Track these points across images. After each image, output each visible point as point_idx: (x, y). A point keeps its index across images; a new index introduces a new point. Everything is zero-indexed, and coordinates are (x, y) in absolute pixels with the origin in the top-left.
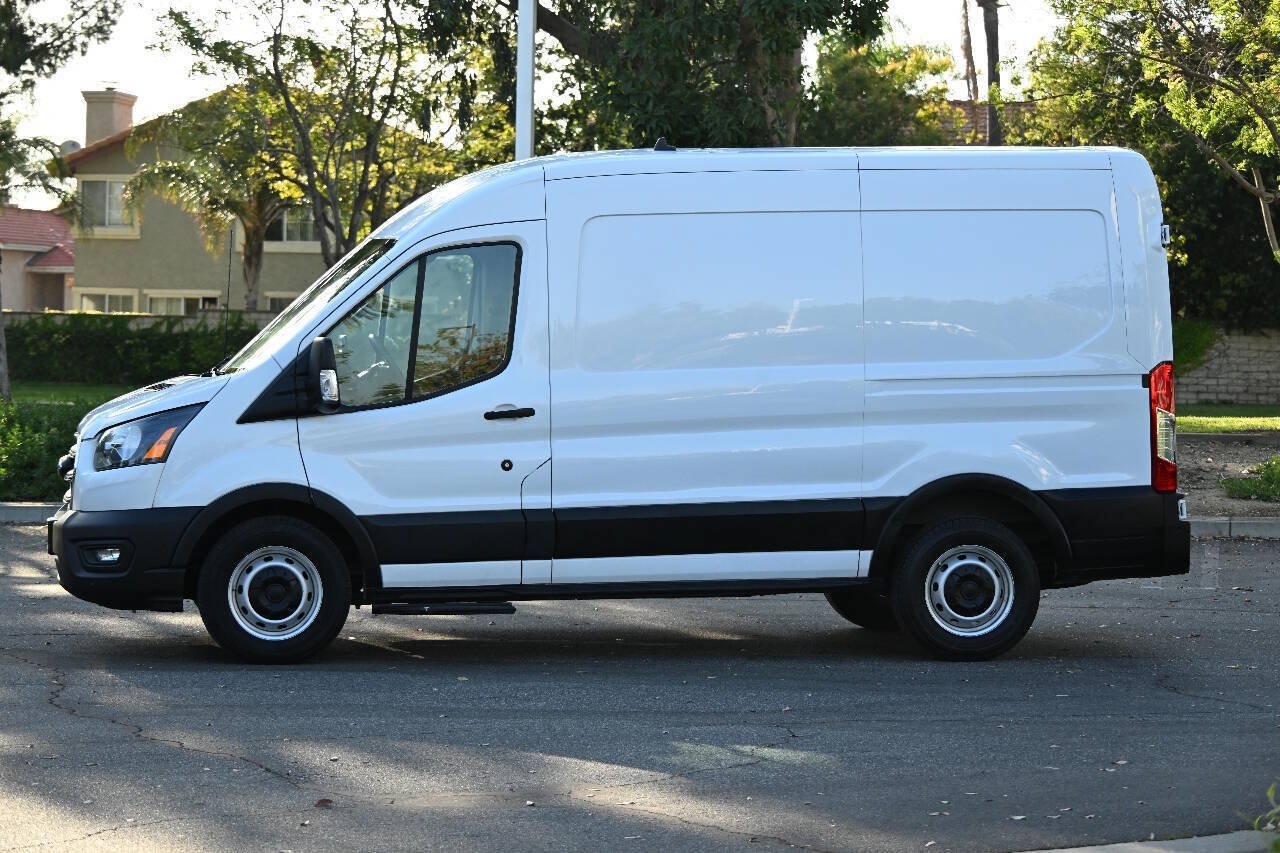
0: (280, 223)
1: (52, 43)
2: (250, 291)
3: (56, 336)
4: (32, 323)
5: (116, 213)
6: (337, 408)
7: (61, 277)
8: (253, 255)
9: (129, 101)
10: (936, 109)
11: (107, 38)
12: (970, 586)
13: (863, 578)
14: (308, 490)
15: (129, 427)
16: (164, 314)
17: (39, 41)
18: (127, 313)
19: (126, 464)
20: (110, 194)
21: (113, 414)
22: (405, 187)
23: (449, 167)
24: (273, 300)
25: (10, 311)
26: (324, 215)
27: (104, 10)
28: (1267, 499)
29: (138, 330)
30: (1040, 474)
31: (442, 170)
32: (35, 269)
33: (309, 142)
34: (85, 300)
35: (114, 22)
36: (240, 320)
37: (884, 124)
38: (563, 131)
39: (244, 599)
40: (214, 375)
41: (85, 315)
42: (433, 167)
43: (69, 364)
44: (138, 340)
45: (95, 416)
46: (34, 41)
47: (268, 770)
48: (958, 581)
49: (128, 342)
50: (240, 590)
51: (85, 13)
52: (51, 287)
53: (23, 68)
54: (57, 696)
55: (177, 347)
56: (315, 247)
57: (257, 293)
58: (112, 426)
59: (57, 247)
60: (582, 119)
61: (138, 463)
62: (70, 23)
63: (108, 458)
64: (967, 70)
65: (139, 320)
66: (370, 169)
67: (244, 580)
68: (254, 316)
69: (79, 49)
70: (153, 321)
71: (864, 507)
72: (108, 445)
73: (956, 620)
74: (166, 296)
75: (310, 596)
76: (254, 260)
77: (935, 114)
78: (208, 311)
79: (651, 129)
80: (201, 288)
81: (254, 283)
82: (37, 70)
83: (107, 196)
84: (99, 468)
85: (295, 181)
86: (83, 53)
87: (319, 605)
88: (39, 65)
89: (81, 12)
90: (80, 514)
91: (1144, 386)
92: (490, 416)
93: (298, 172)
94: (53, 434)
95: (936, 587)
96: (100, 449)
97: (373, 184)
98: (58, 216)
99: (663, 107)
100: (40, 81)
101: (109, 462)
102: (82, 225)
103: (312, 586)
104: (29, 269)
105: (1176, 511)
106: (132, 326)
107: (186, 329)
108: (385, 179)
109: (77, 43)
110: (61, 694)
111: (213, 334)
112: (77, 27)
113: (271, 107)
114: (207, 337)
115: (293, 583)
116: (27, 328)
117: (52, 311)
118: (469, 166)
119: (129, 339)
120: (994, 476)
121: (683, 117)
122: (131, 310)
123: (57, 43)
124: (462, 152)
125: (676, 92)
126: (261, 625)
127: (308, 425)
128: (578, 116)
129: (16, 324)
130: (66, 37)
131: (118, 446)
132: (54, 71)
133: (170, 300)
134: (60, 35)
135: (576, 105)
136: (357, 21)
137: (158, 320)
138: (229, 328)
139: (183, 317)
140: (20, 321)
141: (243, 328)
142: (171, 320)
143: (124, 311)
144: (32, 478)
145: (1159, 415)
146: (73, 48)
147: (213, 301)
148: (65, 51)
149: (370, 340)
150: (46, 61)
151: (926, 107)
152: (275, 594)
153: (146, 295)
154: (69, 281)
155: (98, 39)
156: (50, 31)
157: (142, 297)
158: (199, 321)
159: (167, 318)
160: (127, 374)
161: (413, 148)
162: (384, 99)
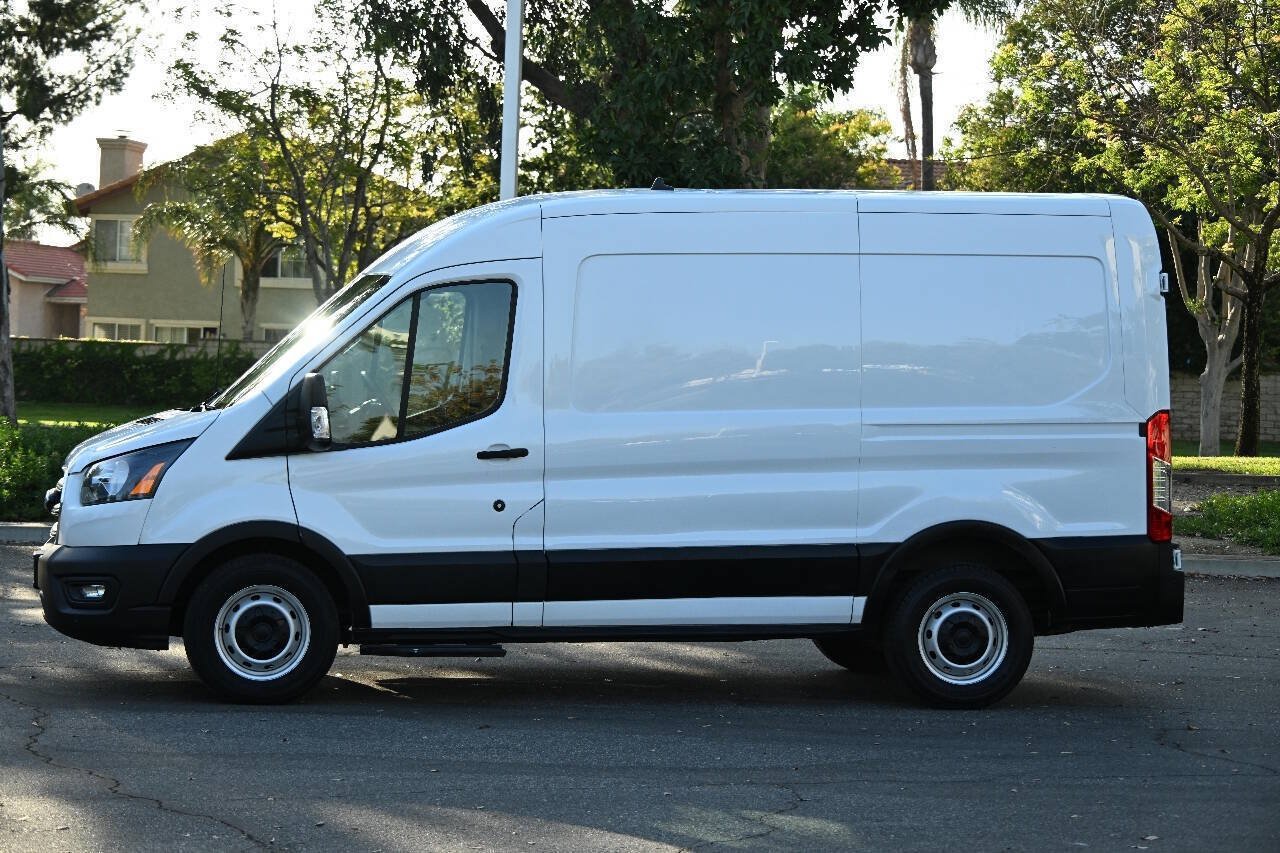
0: (275, 261)
1: (69, 94)
2: (247, 322)
3: (69, 361)
4: (48, 349)
5: (125, 249)
6: (328, 445)
7: (77, 307)
8: (251, 289)
9: (140, 148)
10: (875, 167)
11: (120, 90)
12: (964, 633)
13: (856, 625)
14: (296, 529)
15: (117, 462)
16: (168, 342)
17: (57, 92)
18: (134, 341)
19: (113, 500)
20: (121, 232)
21: (103, 448)
22: (391, 230)
23: (430, 213)
24: (268, 332)
25: (27, 337)
26: (316, 253)
27: (117, 64)
28: (1211, 536)
29: (144, 356)
30: (1033, 518)
31: (424, 214)
32: (54, 300)
33: (303, 185)
34: (97, 328)
35: (126, 75)
36: (237, 348)
37: (827, 179)
38: (535, 181)
39: (231, 639)
40: (204, 410)
41: (96, 341)
42: (415, 211)
43: (81, 387)
44: (144, 366)
45: (83, 450)
46: (53, 91)
47: (250, 837)
48: (952, 629)
49: (134, 367)
50: (227, 628)
51: (100, 67)
52: (67, 316)
53: (42, 116)
54: (36, 741)
55: (179, 373)
56: (308, 283)
57: (253, 324)
58: (101, 460)
59: (74, 280)
60: (554, 170)
61: (125, 499)
62: (86, 75)
63: (94, 492)
64: (907, 131)
65: (145, 348)
66: (360, 212)
67: (231, 617)
68: (251, 345)
69: (94, 98)
70: (158, 348)
71: (859, 553)
72: (96, 479)
73: (948, 667)
74: (170, 326)
75: (297, 636)
76: (251, 294)
77: (874, 170)
78: (207, 340)
79: (633, 176)
80: (202, 319)
81: (250, 315)
82: (54, 118)
83: (119, 234)
84: (86, 502)
85: (290, 222)
86: (98, 103)
87: (307, 644)
88: (56, 114)
89: (96, 65)
90: (66, 549)
91: (1141, 435)
92: (482, 456)
93: (292, 213)
94: (55, 457)
95: (929, 634)
96: (87, 483)
97: (361, 226)
98: (76, 252)
99: (642, 155)
100: (58, 128)
101: (95, 497)
102: (95, 260)
103: (300, 624)
104: (48, 299)
105: (1171, 561)
106: (139, 353)
107: (188, 356)
108: (372, 221)
109: (92, 94)
110: (40, 739)
111: (212, 361)
112: (92, 79)
113: (270, 152)
114: (207, 364)
115: (281, 623)
116: (43, 353)
117: (66, 338)
118: (449, 211)
119: (136, 365)
120: (988, 523)
121: (661, 164)
122: (138, 339)
123: (73, 93)
124: (441, 199)
125: (656, 140)
126: (247, 664)
127: (299, 463)
128: (548, 168)
129: (33, 349)
130: (82, 88)
131: (106, 480)
132: (71, 119)
133: (174, 330)
134: (77, 87)
135: (548, 157)
136: (350, 75)
137: (162, 347)
138: (228, 356)
139: (186, 345)
140: (36, 347)
141: (240, 356)
142: (175, 348)
143: (132, 339)
144: (34, 499)
145: (1155, 464)
146: (88, 98)
147: (213, 330)
148: (80, 101)
149: (362, 376)
150: (64, 110)
151: (865, 165)
152: (263, 635)
153: (152, 325)
154: (84, 310)
155: (111, 90)
156: (67, 81)
157: (149, 326)
158: (200, 349)
159: (170, 346)
160: (133, 396)
161: (399, 193)
162: (374, 146)
